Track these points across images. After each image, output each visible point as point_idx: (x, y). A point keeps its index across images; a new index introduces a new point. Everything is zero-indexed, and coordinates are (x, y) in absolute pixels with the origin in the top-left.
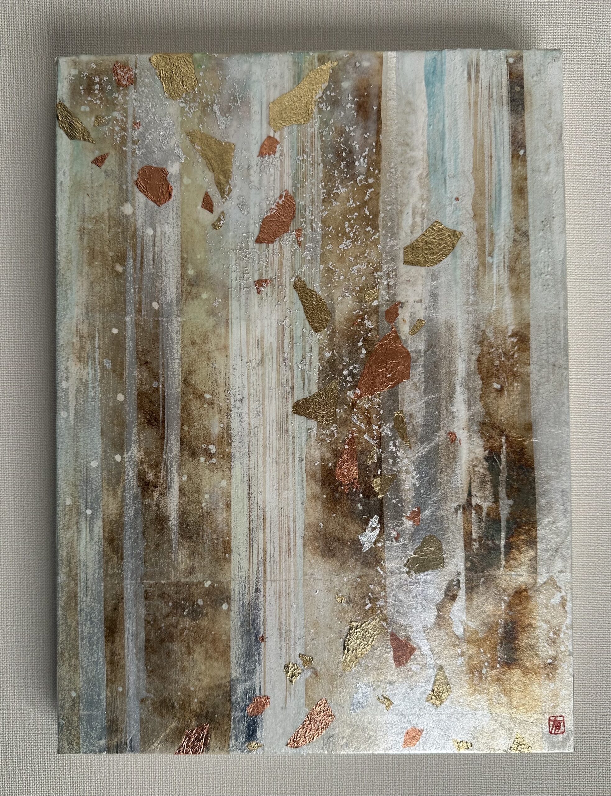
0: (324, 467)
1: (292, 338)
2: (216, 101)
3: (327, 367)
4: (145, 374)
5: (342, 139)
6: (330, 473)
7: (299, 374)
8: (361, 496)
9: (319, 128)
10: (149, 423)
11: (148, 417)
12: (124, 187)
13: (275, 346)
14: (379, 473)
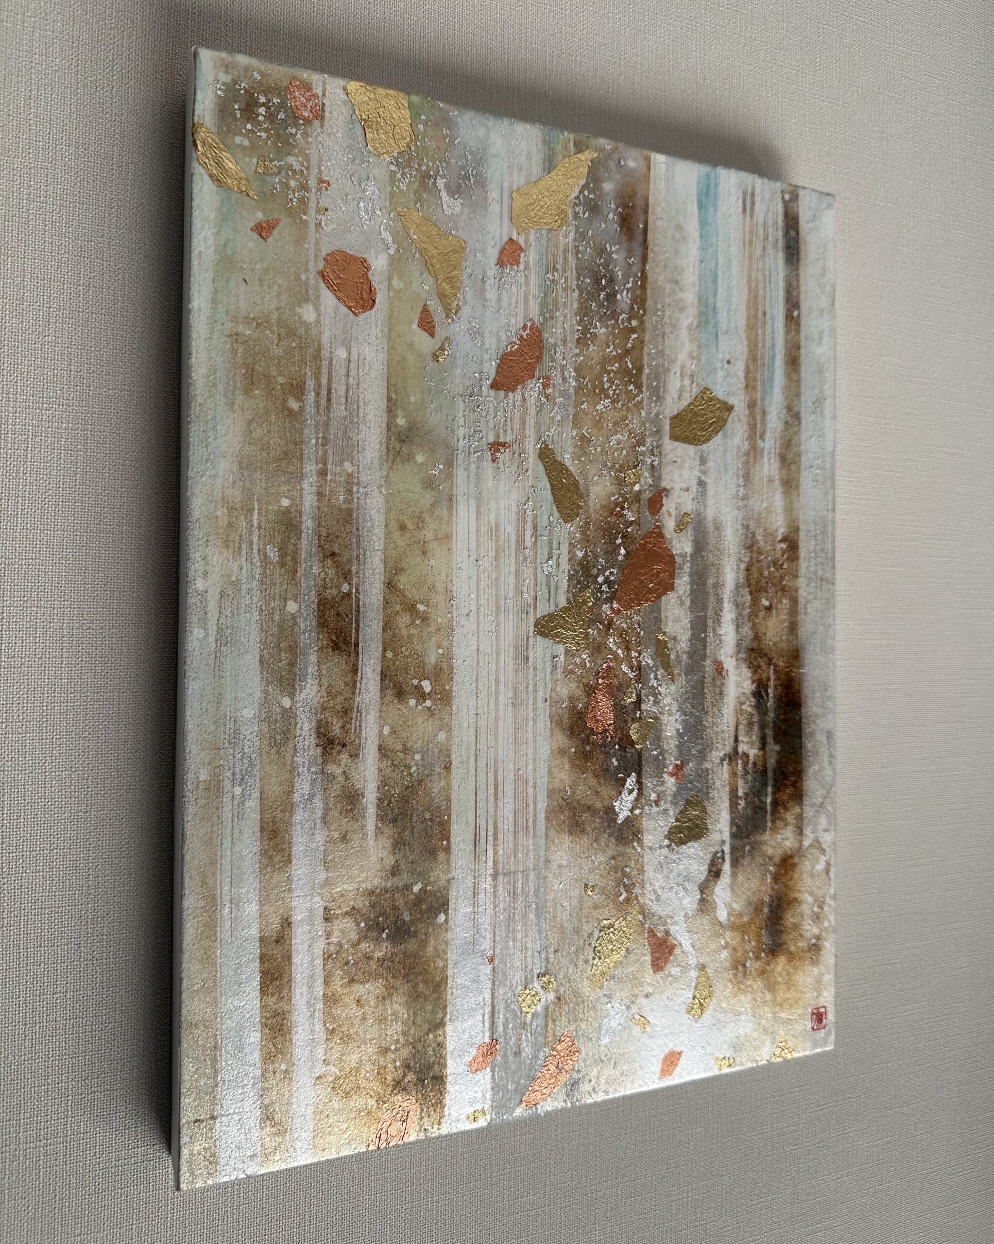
0: (573, 709)
1: (535, 527)
2: (441, 173)
3: (578, 571)
4: (331, 572)
5: (602, 261)
6: (579, 718)
7: (544, 579)
8: (617, 747)
9: (575, 240)
10: (336, 646)
11: (334, 638)
12: (303, 277)
13: (513, 538)
14: (638, 715)
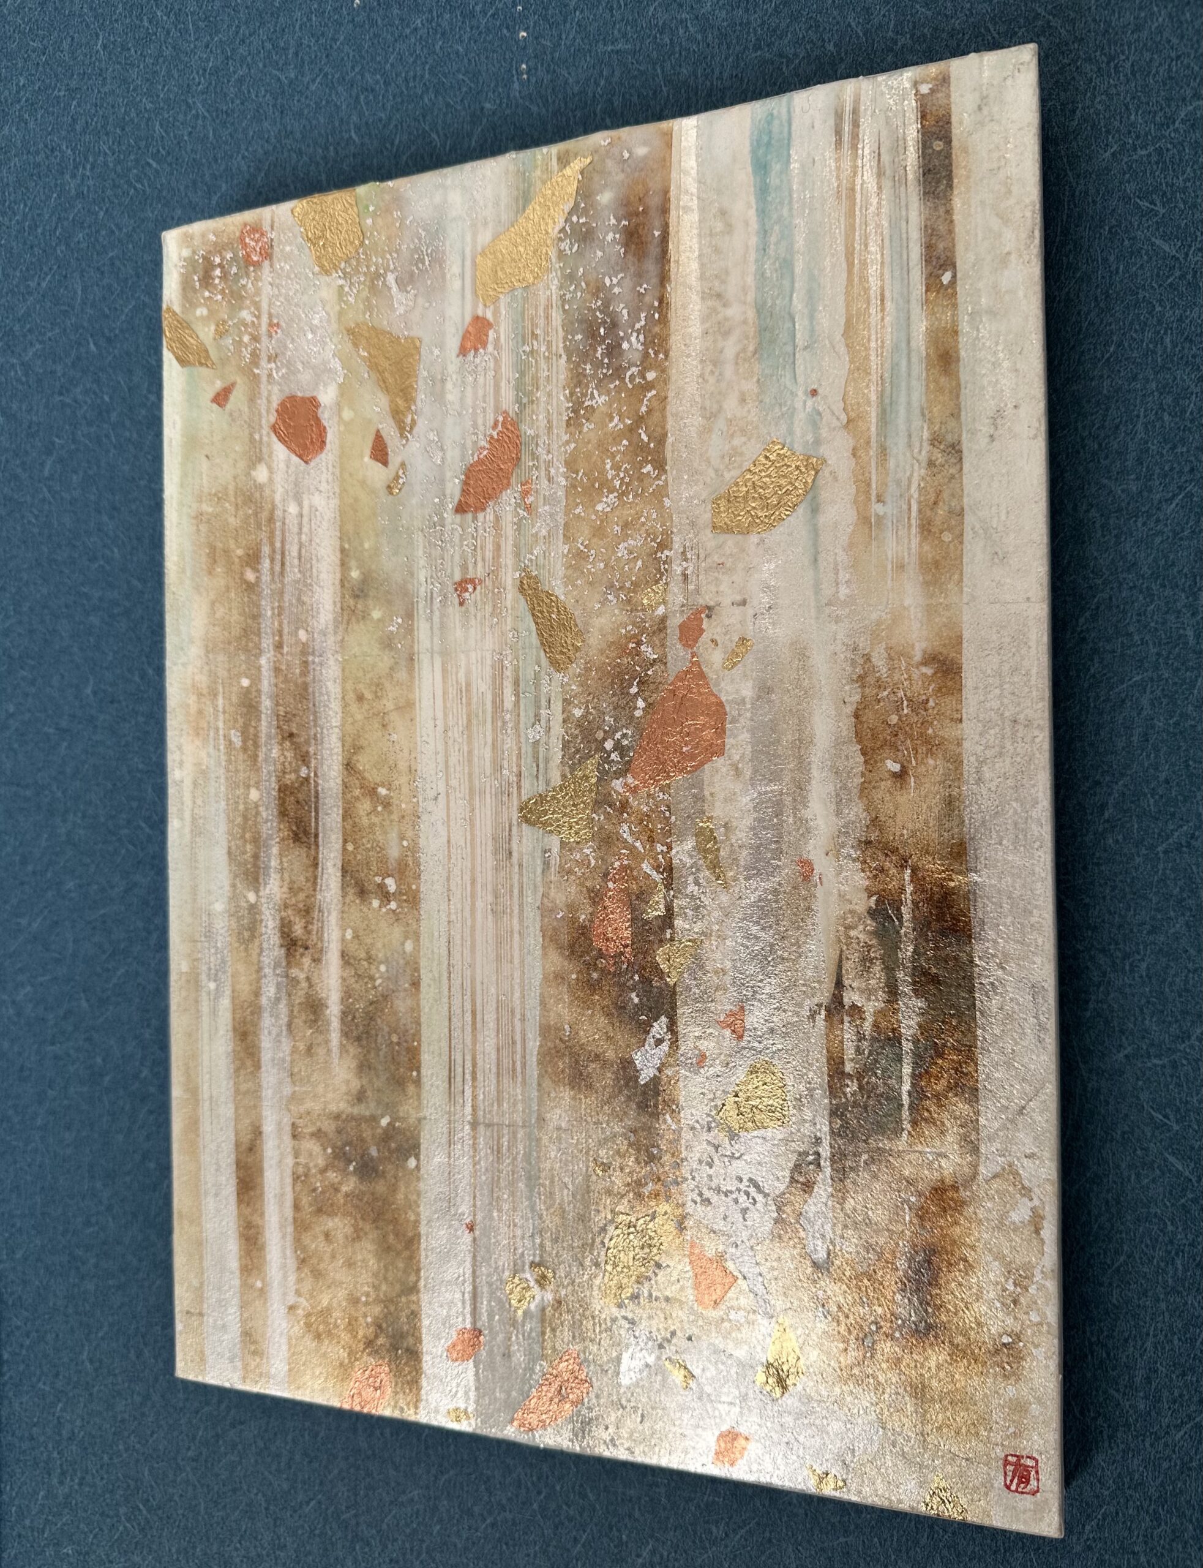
0: (573, 921)
1: (516, 683)
2: (392, 267)
3: (577, 736)
4: (289, 755)
6: (583, 934)
7: (530, 750)
8: (636, 978)
9: (561, 288)
10: (296, 838)
11: (294, 828)
12: (257, 437)
13: (489, 698)
14: (669, 935)
